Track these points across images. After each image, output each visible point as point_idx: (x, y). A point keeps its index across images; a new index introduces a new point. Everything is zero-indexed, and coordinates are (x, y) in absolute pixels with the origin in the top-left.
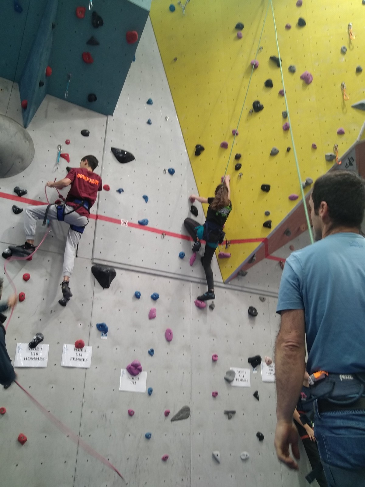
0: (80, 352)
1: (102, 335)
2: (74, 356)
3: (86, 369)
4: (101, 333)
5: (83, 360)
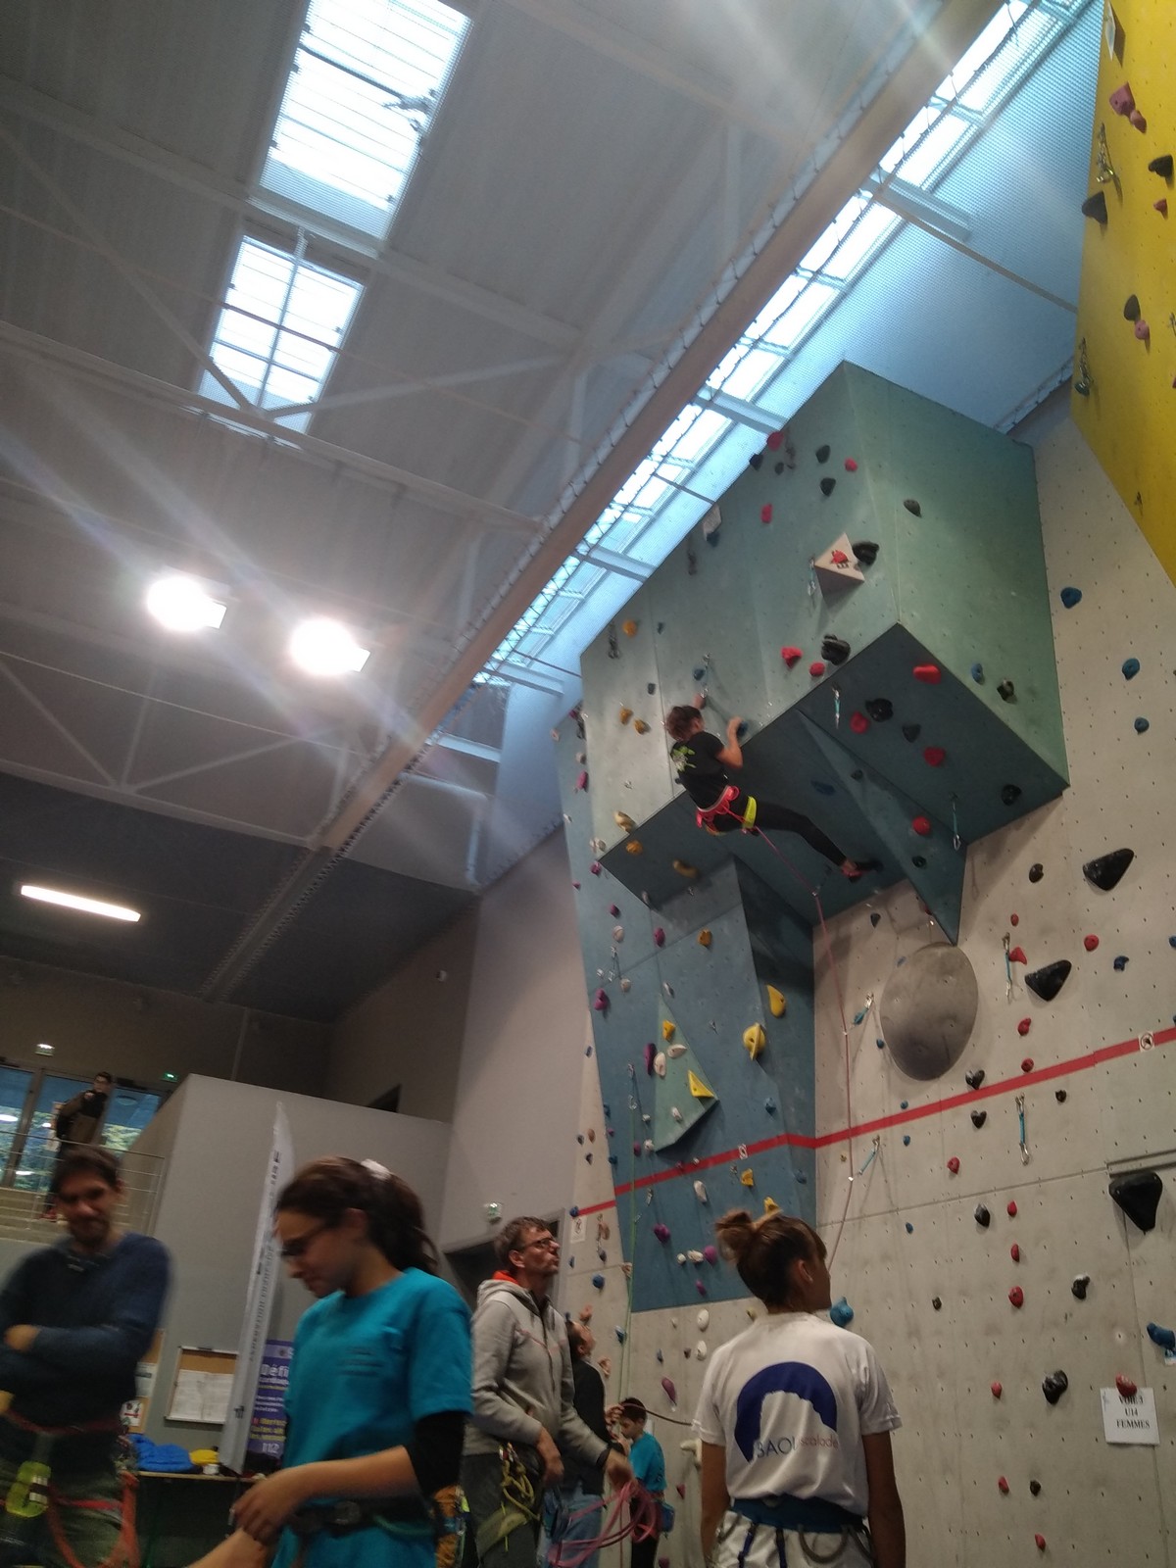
0: (1133, 1406)
1: (1166, 1354)
2: (1123, 1417)
3: (1153, 1446)
4: (1163, 1350)
5: (1139, 1424)
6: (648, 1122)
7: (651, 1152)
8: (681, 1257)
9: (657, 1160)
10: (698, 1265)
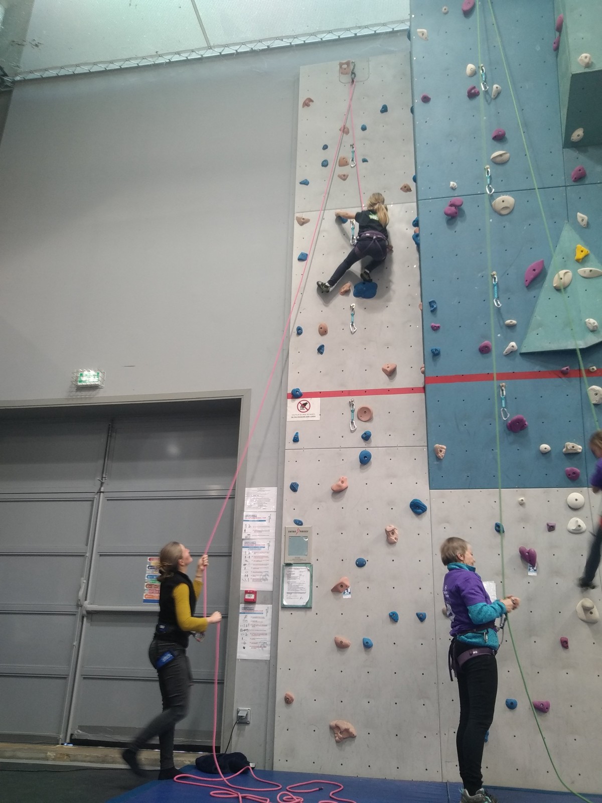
6: (511, 327)
7: (512, 353)
8: (545, 447)
9: (519, 360)
10: (571, 455)
